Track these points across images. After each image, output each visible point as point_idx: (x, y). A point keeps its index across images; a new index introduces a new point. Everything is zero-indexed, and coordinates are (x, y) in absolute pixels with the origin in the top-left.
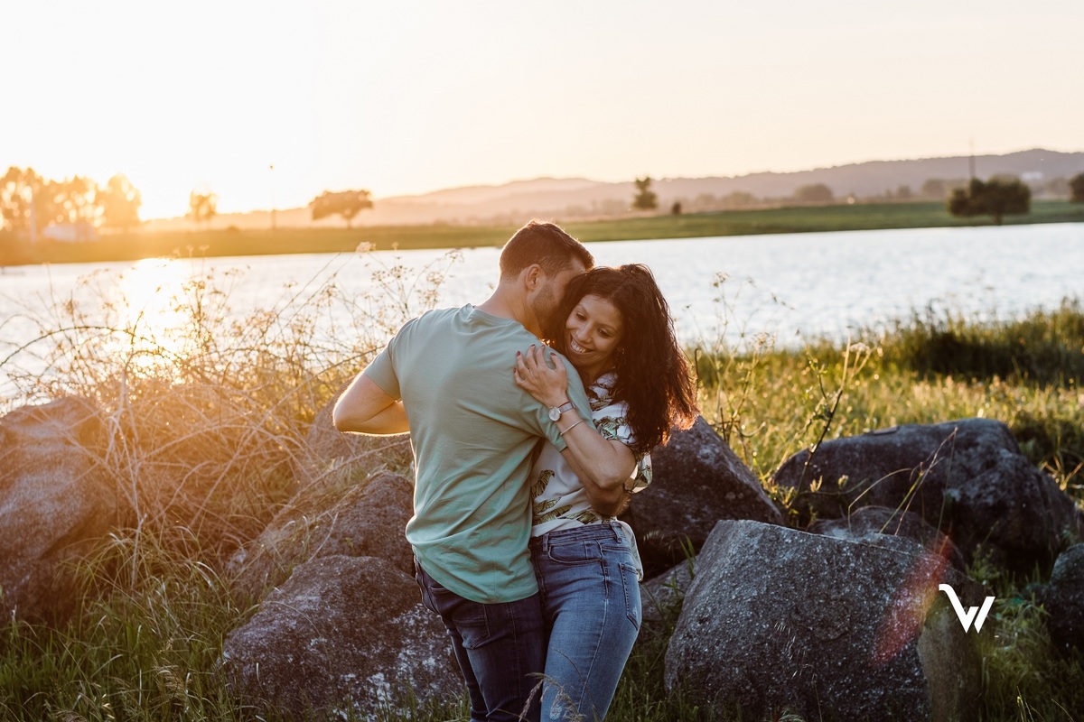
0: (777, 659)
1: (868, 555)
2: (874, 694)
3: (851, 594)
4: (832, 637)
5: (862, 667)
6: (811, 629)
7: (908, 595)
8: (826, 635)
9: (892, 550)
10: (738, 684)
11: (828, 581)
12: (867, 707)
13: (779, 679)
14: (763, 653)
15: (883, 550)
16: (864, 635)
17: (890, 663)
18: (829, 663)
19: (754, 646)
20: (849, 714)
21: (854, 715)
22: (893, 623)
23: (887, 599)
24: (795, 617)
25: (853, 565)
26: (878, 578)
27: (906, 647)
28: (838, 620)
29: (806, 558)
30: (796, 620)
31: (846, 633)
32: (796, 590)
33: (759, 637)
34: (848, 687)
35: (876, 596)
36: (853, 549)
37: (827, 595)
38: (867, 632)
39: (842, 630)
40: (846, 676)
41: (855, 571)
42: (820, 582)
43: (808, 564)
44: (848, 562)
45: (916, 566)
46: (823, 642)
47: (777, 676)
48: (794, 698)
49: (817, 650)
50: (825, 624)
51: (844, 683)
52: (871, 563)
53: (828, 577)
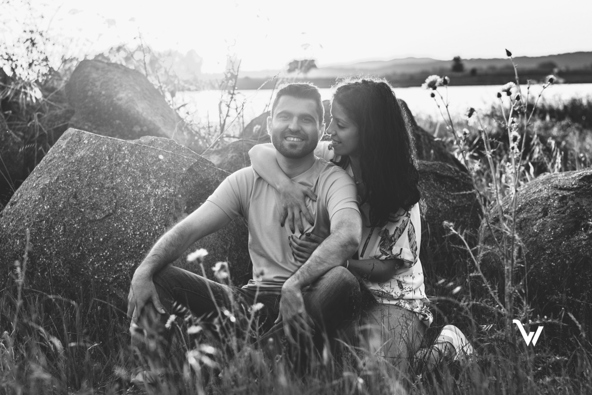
0: (51, 233)
1: (140, 153)
2: (127, 266)
3: (122, 183)
4: (98, 217)
5: (120, 242)
6: (83, 210)
7: (165, 186)
8: (94, 215)
9: (159, 149)
10: (17, 253)
11: (105, 173)
12: (119, 276)
13: (50, 250)
14: (40, 228)
15: (152, 148)
16: (125, 217)
17: (142, 240)
18: (93, 239)
19: (34, 223)
20: (103, 281)
21: (108, 282)
22: (149, 208)
23: (149, 188)
24: (71, 200)
25: (127, 161)
26: (145, 171)
27: (157, 227)
28: (106, 204)
29: (92, 155)
30: (72, 203)
31: (110, 214)
32: (79, 180)
33: (40, 216)
34: (106, 259)
35: (141, 186)
36: (129, 148)
37: (102, 184)
38: (128, 214)
39: (107, 212)
40: (105, 250)
41: (128, 165)
42: (99, 173)
43: (94, 159)
44: (124, 158)
45: (176, 162)
46: (91, 222)
47: (49, 248)
48: (60, 266)
49: (85, 227)
50: (95, 207)
51: (103, 256)
52: (141, 159)
53: (107, 170)
